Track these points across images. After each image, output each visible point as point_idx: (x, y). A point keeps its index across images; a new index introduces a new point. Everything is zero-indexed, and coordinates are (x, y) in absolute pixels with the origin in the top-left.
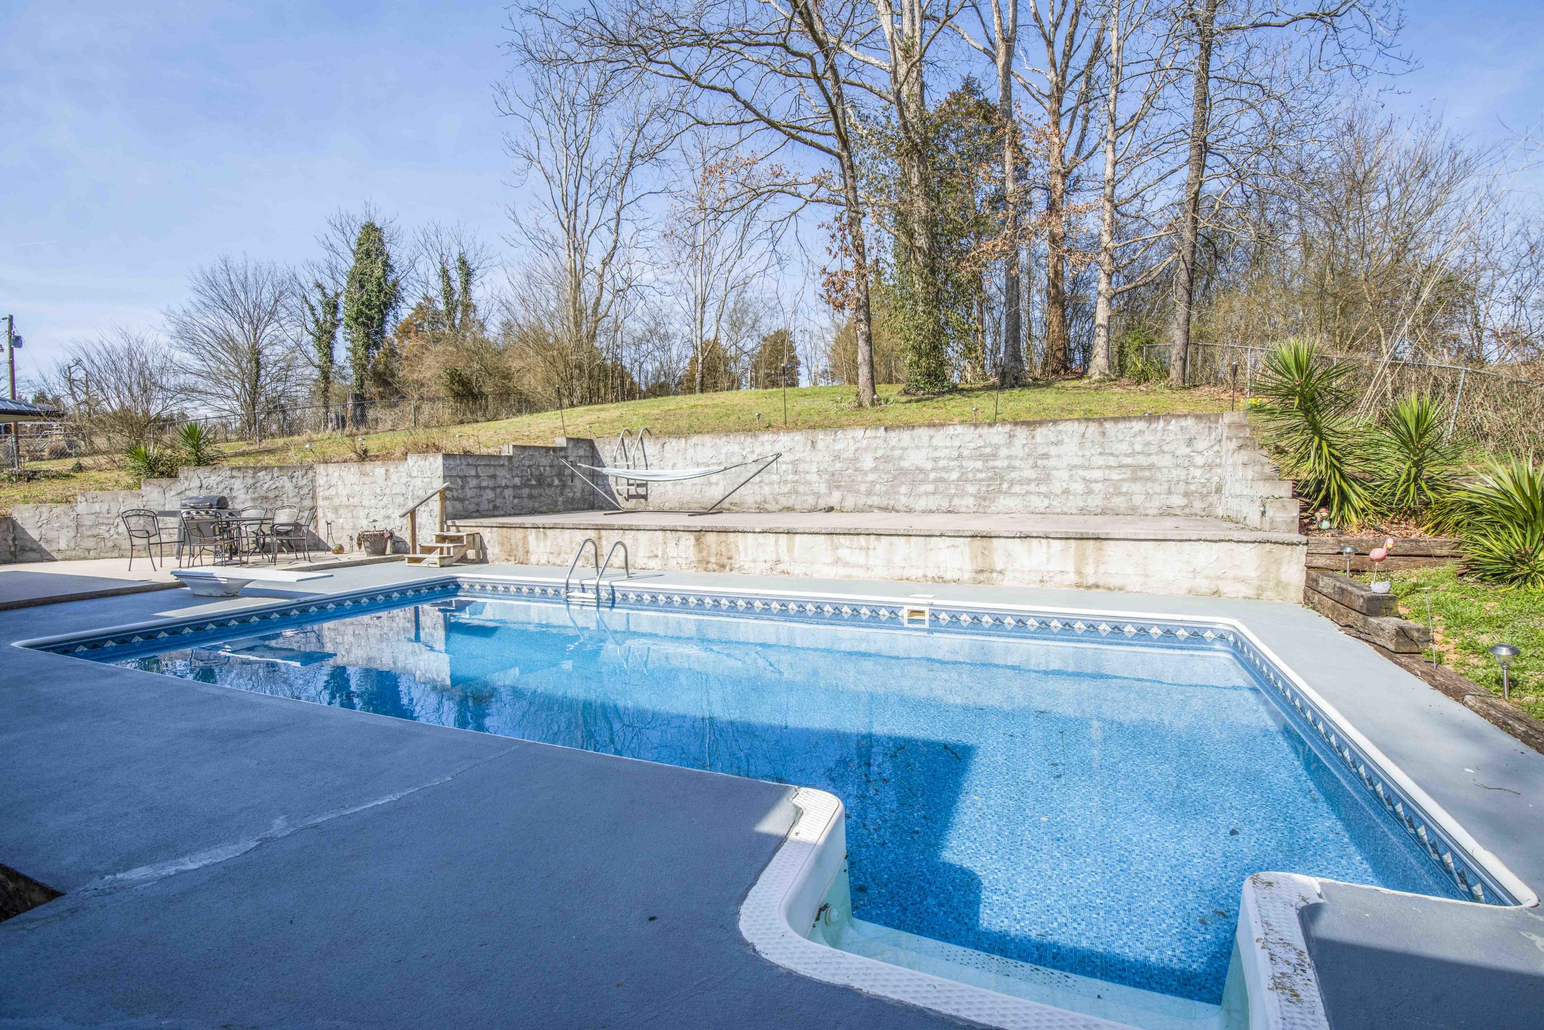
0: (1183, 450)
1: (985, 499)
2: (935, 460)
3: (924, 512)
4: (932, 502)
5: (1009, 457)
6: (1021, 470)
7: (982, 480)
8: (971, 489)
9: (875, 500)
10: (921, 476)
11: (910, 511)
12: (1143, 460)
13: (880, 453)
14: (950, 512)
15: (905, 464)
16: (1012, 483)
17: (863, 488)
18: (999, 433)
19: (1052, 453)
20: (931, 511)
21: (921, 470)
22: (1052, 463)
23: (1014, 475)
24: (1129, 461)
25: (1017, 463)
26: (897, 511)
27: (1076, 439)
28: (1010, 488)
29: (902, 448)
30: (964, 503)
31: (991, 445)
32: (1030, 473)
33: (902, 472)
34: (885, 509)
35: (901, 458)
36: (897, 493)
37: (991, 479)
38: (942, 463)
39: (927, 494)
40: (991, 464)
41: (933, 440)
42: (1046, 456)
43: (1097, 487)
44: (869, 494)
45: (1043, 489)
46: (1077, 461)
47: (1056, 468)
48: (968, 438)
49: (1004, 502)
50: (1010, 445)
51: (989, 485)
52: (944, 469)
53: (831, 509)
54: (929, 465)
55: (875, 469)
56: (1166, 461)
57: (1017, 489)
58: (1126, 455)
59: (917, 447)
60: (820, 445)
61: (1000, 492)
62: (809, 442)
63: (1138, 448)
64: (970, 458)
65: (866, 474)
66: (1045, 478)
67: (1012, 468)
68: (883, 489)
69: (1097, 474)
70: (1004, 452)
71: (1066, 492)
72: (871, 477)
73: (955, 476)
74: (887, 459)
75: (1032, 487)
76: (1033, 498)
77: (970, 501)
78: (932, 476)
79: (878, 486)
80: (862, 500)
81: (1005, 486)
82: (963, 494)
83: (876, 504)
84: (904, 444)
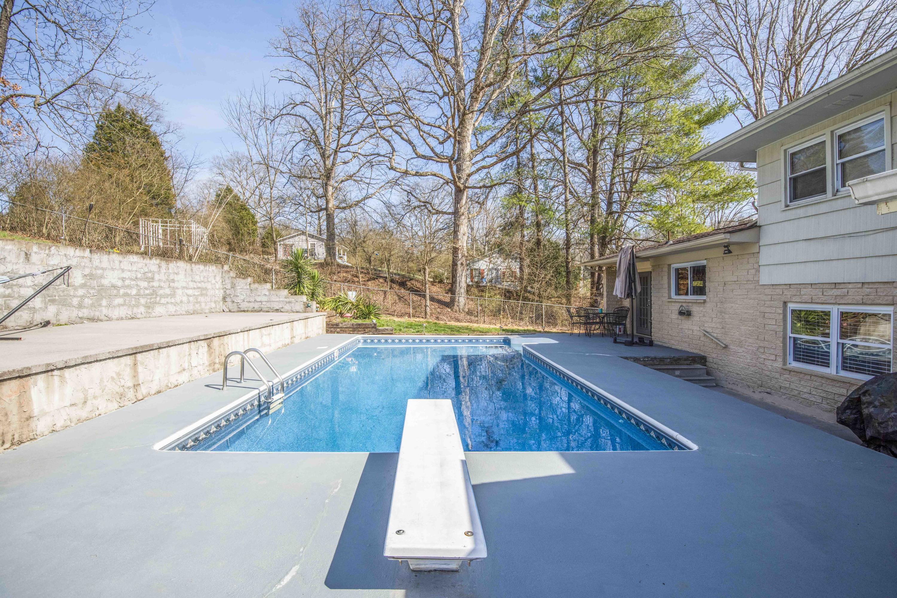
0: (213, 281)
1: (149, 307)
2: (123, 279)
3: (118, 319)
4: (123, 312)
5: (159, 280)
6: (164, 288)
7: (148, 295)
8: (143, 301)
9: (85, 313)
10: (115, 291)
11: (109, 319)
12: (203, 285)
13: (87, 271)
14: (132, 318)
15: (106, 282)
16: (162, 296)
17: (75, 301)
18: (154, 264)
19: (176, 279)
20: (122, 319)
21: (114, 287)
22: (176, 285)
23: (161, 292)
24: (199, 285)
25: (162, 284)
26: (101, 321)
27: (184, 272)
28: (160, 299)
29: (103, 269)
30: (139, 311)
31: (151, 272)
32: (168, 291)
33: (102, 289)
34: (92, 320)
35: (102, 277)
36: (100, 305)
37: (152, 294)
38: (127, 282)
39: (119, 305)
40: (151, 284)
41: (122, 264)
42: (173, 281)
43: (191, 299)
44: (80, 306)
45: (173, 301)
46: (184, 284)
47: (177, 288)
48: (140, 265)
49: (159, 310)
50: (159, 272)
51: (151, 298)
52: (129, 287)
53: (47, 324)
54: (120, 283)
55: (83, 286)
56: (209, 286)
57: (163, 301)
58: (199, 282)
59: (113, 269)
60: (34, 258)
61: (156, 303)
62: (23, 255)
63: (202, 279)
64: (141, 279)
65: (76, 289)
66: (173, 295)
67: (160, 287)
68: (90, 302)
69: (190, 292)
70: (157, 277)
71: (181, 302)
72: (81, 292)
73: (134, 292)
74: (91, 276)
75: (169, 300)
76: (170, 306)
77: (142, 309)
78: (122, 291)
79: (86, 300)
80: (75, 313)
81: (158, 299)
82: (137, 306)
83: (85, 315)
84: (105, 264)
